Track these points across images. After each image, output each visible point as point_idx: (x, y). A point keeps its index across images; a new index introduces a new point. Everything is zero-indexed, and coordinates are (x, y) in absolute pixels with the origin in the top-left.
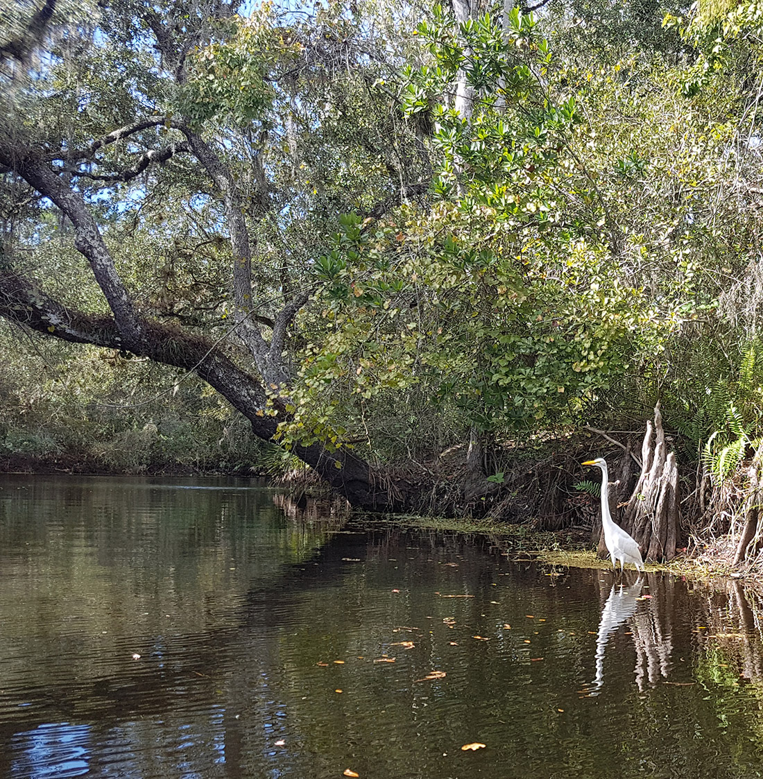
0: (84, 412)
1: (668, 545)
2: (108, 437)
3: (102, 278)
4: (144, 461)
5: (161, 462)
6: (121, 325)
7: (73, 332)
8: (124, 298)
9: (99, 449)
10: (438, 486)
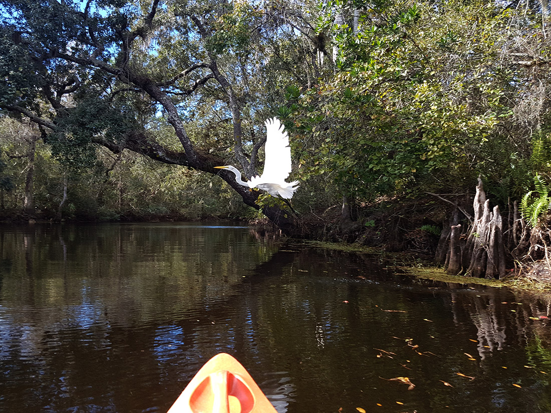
0: (177, 197)
1: (500, 267)
2: (186, 207)
3: (179, 134)
4: (199, 216)
5: (206, 216)
6: (188, 155)
7: (168, 159)
8: (189, 143)
9: (183, 211)
10: (327, 226)
